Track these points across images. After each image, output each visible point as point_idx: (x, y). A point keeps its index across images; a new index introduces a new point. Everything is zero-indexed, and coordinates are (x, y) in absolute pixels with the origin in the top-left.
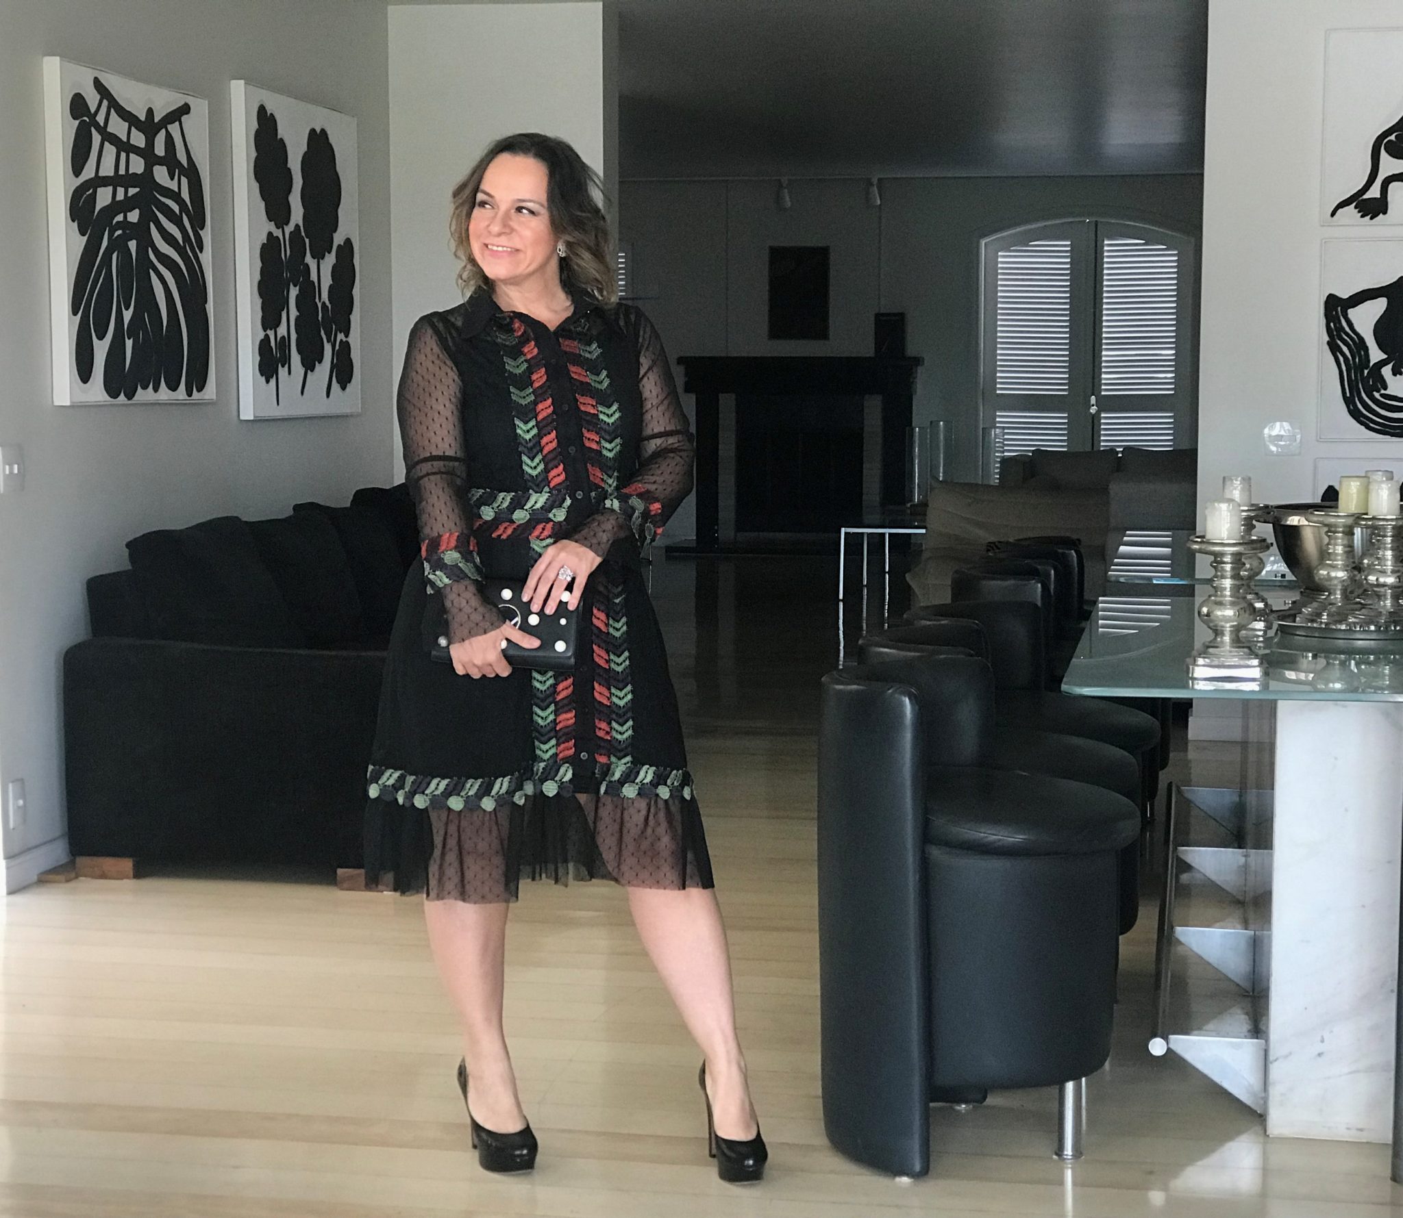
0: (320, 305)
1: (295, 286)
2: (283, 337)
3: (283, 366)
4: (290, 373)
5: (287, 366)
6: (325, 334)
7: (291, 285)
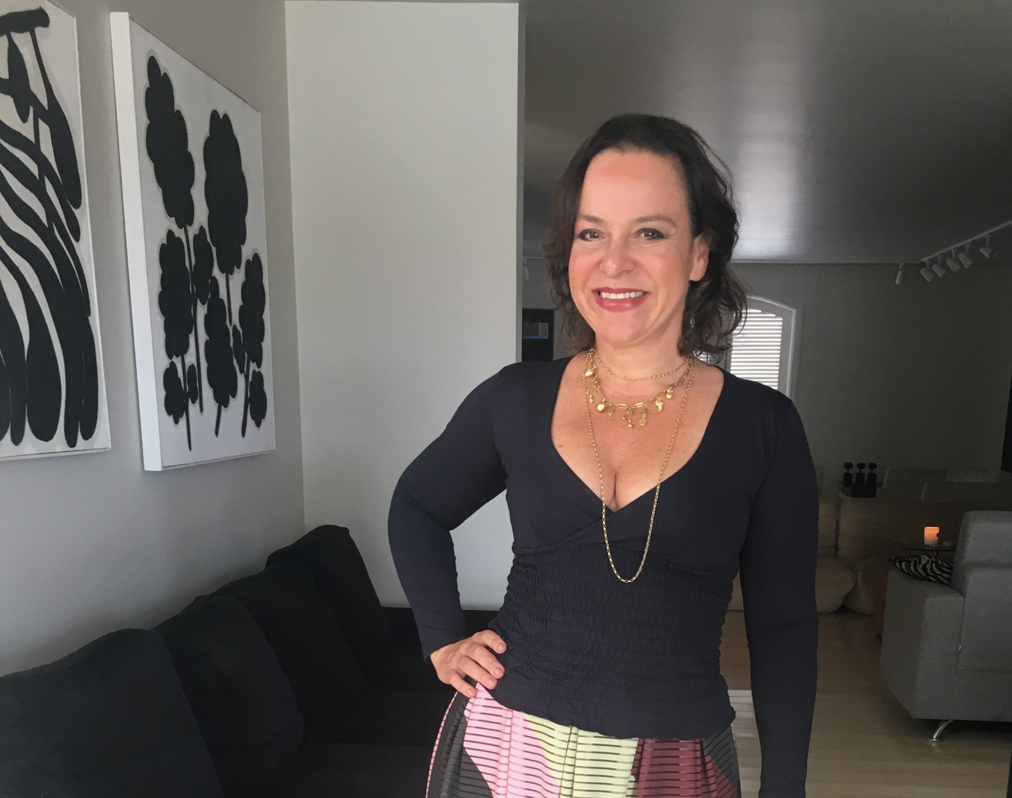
0: (231, 329)
1: (203, 304)
2: (192, 367)
3: (194, 402)
4: (202, 410)
5: (198, 401)
6: (238, 363)
7: (199, 303)
